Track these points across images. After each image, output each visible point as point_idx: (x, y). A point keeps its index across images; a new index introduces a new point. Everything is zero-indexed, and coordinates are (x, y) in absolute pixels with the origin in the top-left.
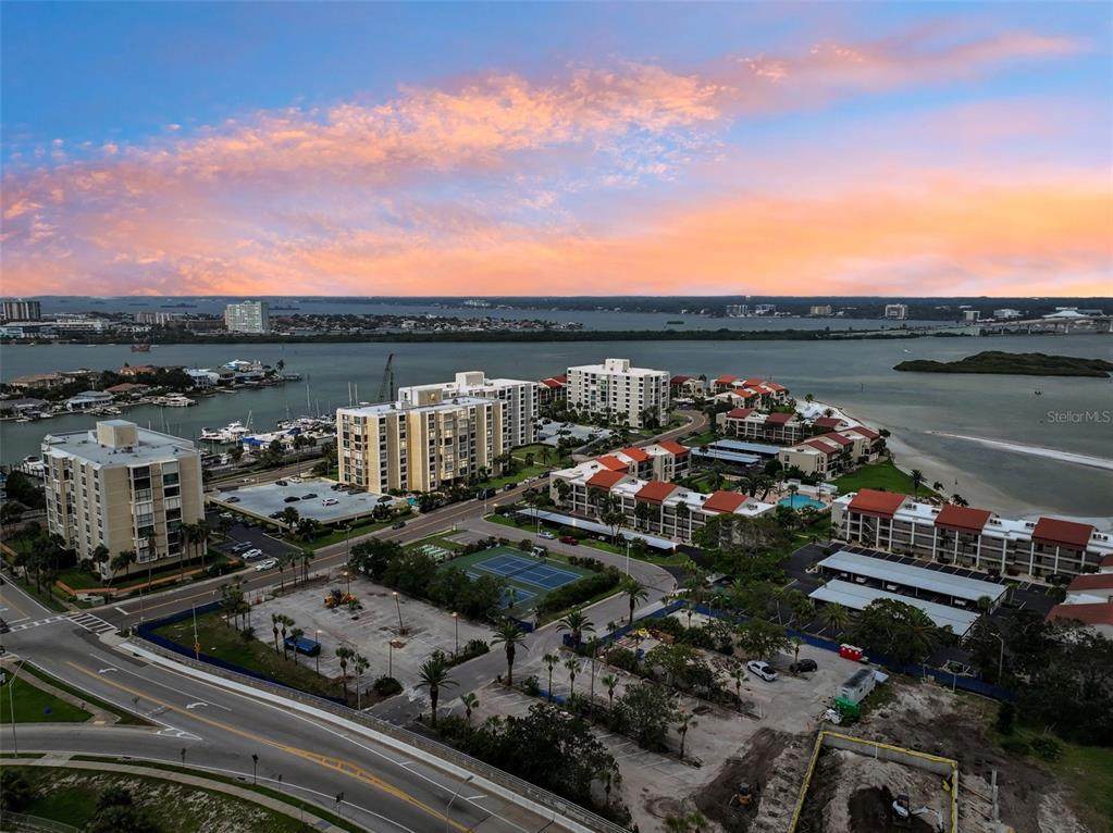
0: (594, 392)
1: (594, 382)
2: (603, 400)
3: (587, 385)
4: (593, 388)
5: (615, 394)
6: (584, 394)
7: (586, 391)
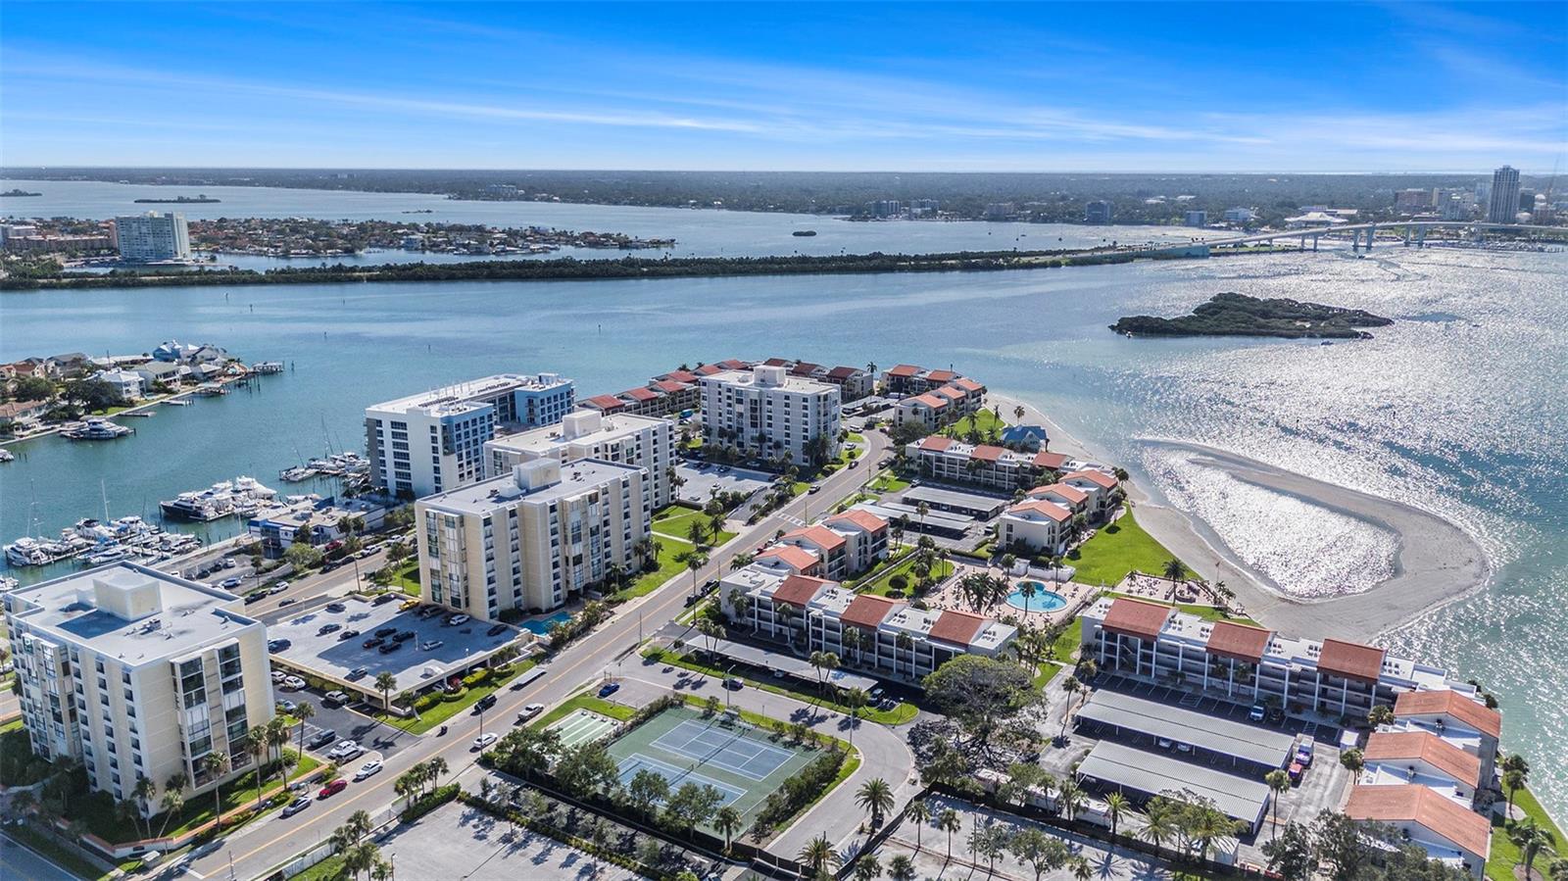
0: (741, 415)
1: (740, 401)
2: (754, 425)
3: (729, 405)
4: (739, 408)
5: (770, 418)
6: (726, 416)
7: (729, 412)
